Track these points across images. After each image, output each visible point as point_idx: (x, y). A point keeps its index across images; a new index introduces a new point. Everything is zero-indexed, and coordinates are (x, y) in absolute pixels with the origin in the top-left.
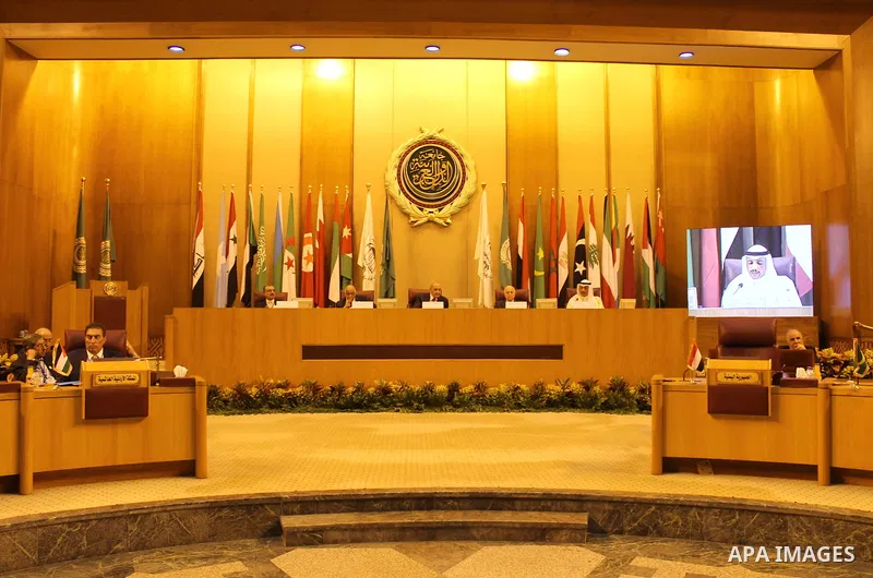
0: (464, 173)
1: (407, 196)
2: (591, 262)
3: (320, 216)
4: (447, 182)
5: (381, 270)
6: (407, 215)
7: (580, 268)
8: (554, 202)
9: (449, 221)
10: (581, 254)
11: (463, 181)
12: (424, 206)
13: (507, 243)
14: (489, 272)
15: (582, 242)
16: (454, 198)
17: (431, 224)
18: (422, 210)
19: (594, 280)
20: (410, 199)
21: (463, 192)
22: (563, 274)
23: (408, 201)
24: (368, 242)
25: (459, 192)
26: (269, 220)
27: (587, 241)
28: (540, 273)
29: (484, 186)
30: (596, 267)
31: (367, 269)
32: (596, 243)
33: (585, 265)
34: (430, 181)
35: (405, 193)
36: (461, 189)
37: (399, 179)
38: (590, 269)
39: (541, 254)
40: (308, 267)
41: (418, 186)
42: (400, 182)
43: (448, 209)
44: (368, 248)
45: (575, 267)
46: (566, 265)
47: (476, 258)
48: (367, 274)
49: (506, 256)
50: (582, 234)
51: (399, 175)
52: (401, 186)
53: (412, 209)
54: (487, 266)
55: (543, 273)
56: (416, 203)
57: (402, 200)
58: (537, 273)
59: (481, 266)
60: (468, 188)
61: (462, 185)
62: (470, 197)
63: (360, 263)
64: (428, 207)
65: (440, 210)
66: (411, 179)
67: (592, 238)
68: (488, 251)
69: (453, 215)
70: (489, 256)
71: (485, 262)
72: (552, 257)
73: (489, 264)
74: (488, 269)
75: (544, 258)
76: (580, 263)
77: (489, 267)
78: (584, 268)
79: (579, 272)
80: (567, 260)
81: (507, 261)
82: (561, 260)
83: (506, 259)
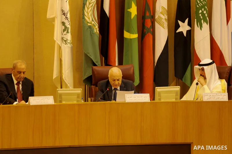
7: (184, 27)
10: (184, 10)
14: (69, 37)
19: (202, 44)
22: (162, 36)
28: (131, 36)
33: (190, 24)
38: (197, 29)
45: (177, 26)
46: (166, 24)
47: (49, 16)
54: (66, 29)
55: (135, 36)
58: (126, 35)
59: (58, 28)
70: (69, 16)
71: (63, 23)
72: (148, 14)
73: (68, 26)
74: (68, 32)
75: (138, 15)
76: (183, 22)
77: (69, 31)
78: (188, 28)
79: (181, 33)
80: (167, 18)
81: (93, 22)
82: (159, 16)
83: (93, 20)
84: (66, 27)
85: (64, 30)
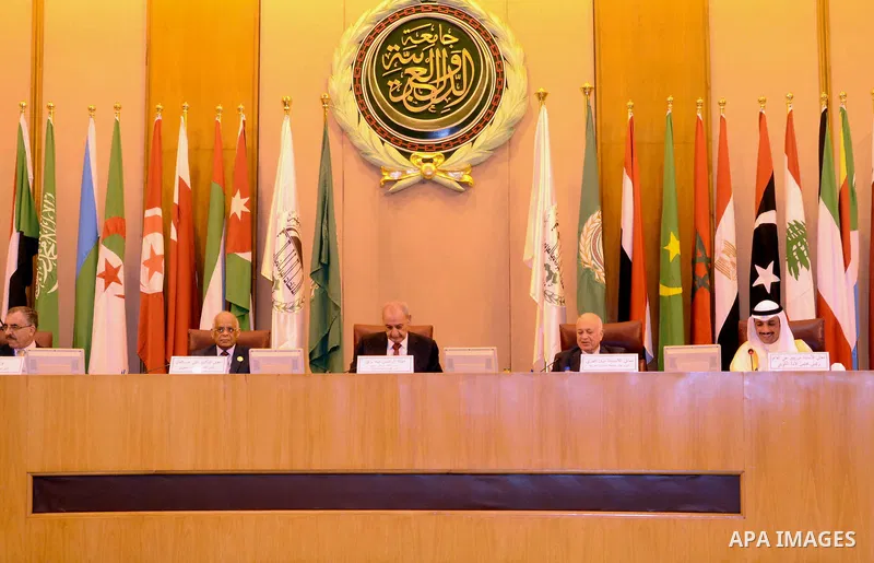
0: (500, 74)
1: (375, 127)
2: (793, 264)
3: (182, 170)
4: (461, 94)
5: (311, 288)
6: (377, 168)
7: (766, 277)
8: (701, 128)
9: (467, 178)
10: (765, 246)
11: (499, 92)
12: (413, 147)
13: (595, 220)
14: (556, 289)
15: (768, 217)
16: (478, 128)
17: (428, 187)
18: (407, 155)
19: (800, 305)
20: (382, 132)
21: (498, 115)
22: (727, 291)
23: (376, 137)
24: (283, 225)
25: (489, 115)
26: (67, 178)
27: (781, 216)
28: (672, 291)
29: (542, 97)
30: (805, 273)
31: (281, 285)
32: (801, 219)
33: (777, 271)
34: (428, 92)
35: (370, 120)
36: (494, 108)
37: (358, 89)
38: (789, 279)
39: (673, 247)
40: (153, 283)
41: (399, 106)
42: (359, 97)
43: (464, 153)
44: (283, 239)
45: (754, 275)
46: (733, 272)
47: (526, 257)
48: (280, 295)
49: (592, 255)
50: (768, 201)
51: (357, 80)
52: (362, 105)
53: (387, 153)
54: (551, 275)
55: (679, 291)
56: (396, 141)
57: (365, 135)
58: (664, 291)
59: (537, 275)
60: (509, 107)
61: (497, 99)
62: (516, 126)
63: (267, 271)
64: (421, 148)
65: (447, 155)
66: (385, 89)
67: (793, 205)
68: (552, 240)
69: (475, 167)
70: (556, 253)
71: (547, 267)
72: (700, 254)
73: (555, 271)
74: (554, 282)
75: (682, 257)
76: (765, 267)
77: (558, 279)
78: (776, 279)
79: (762, 287)
80: (735, 260)
81: (593, 262)
82: (721, 259)
83: (592, 258)
84: (551, 273)
85: (548, 278)
